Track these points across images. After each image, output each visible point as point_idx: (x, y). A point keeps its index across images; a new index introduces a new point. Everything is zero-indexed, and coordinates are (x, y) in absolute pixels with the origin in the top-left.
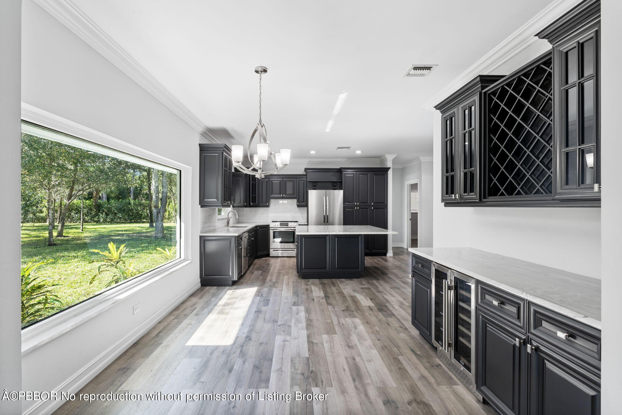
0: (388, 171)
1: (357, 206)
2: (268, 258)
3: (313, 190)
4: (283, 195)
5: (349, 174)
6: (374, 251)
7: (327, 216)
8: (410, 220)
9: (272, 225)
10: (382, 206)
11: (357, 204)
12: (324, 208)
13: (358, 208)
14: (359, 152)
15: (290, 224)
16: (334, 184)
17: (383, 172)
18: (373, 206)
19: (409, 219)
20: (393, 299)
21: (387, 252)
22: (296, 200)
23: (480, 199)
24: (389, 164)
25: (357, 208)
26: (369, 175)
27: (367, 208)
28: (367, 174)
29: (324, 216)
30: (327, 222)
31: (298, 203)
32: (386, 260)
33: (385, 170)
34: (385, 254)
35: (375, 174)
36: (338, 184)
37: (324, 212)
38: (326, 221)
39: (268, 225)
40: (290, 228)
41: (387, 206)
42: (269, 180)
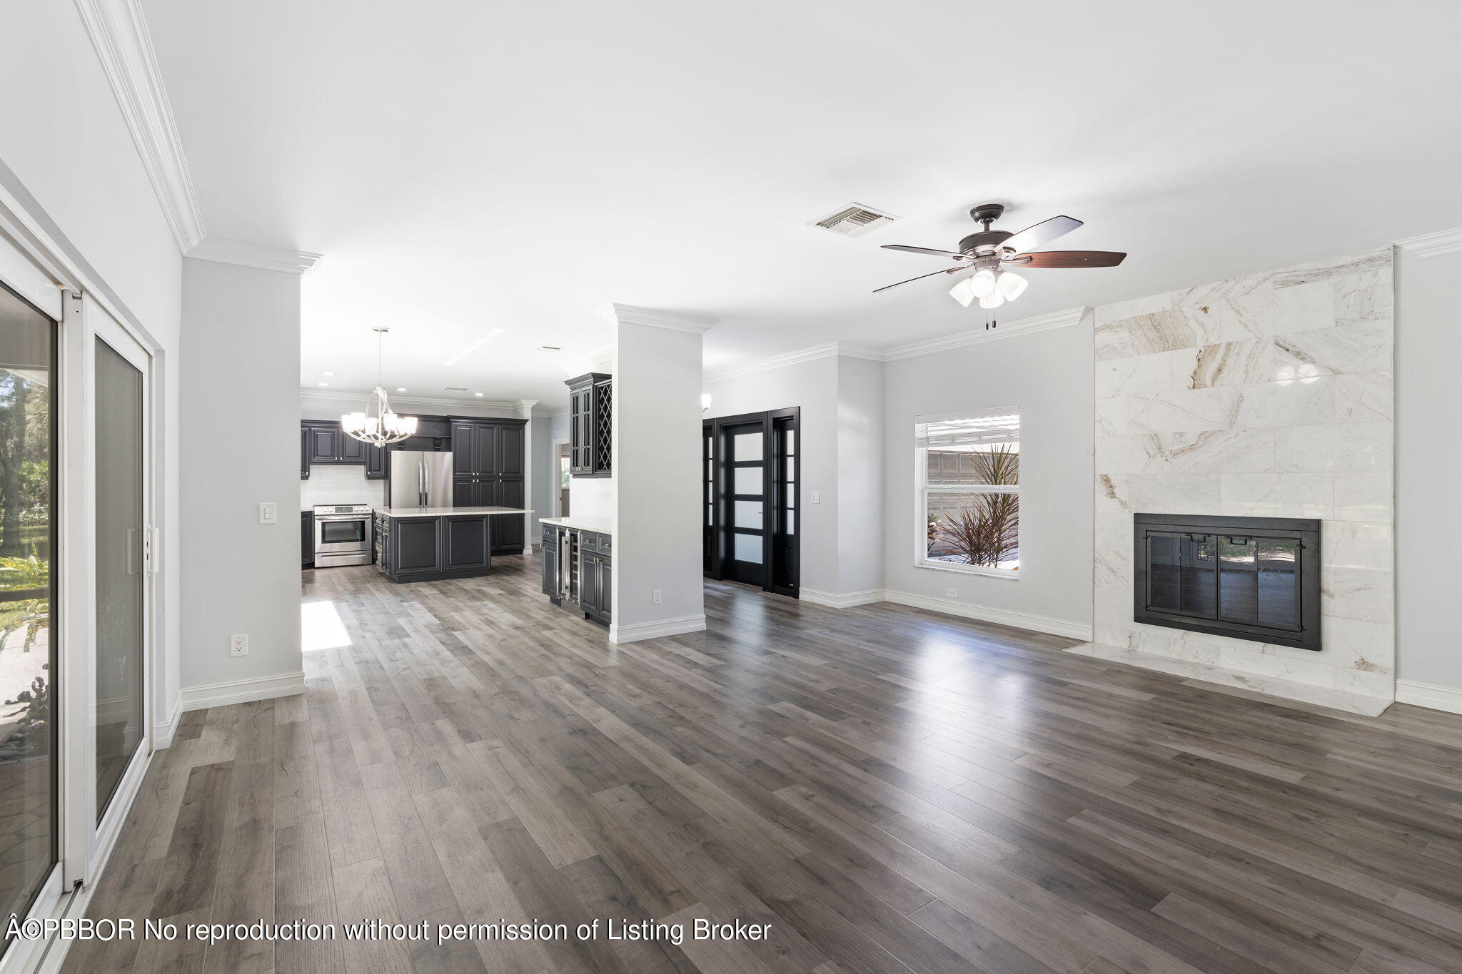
0: (525, 424)
1: (476, 477)
2: (312, 570)
3: (400, 450)
4: (339, 459)
5: (461, 426)
6: (503, 547)
7: (426, 495)
8: (561, 499)
9: (318, 511)
10: (516, 477)
11: (476, 474)
12: (421, 481)
13: (478, 481)
14: (479, 395)
15: (356, 509)
16: (438, 442)
17: (517, 425)
18: (501, 478)
19: (558, 499)
20: (528, 587)
21: (524, 548)
22: (363, 467)
23: (593, 473)
24: (527, 414)
25: (476, 481)
26: (495, 430)
27: (492, 481)
28: (493, 428)
29: (420, 494)
30: (426, 504)
31: (369, 473)
32: (522, 559)
33: (520, 424)
34: (520, 551)
35: (504, 429)
36: (444, 442)
37: (421, 488)
38: (423, 500)
39: (311, 512)
40: (355, 516)
41: (523, 478)
42: (310, 430)
